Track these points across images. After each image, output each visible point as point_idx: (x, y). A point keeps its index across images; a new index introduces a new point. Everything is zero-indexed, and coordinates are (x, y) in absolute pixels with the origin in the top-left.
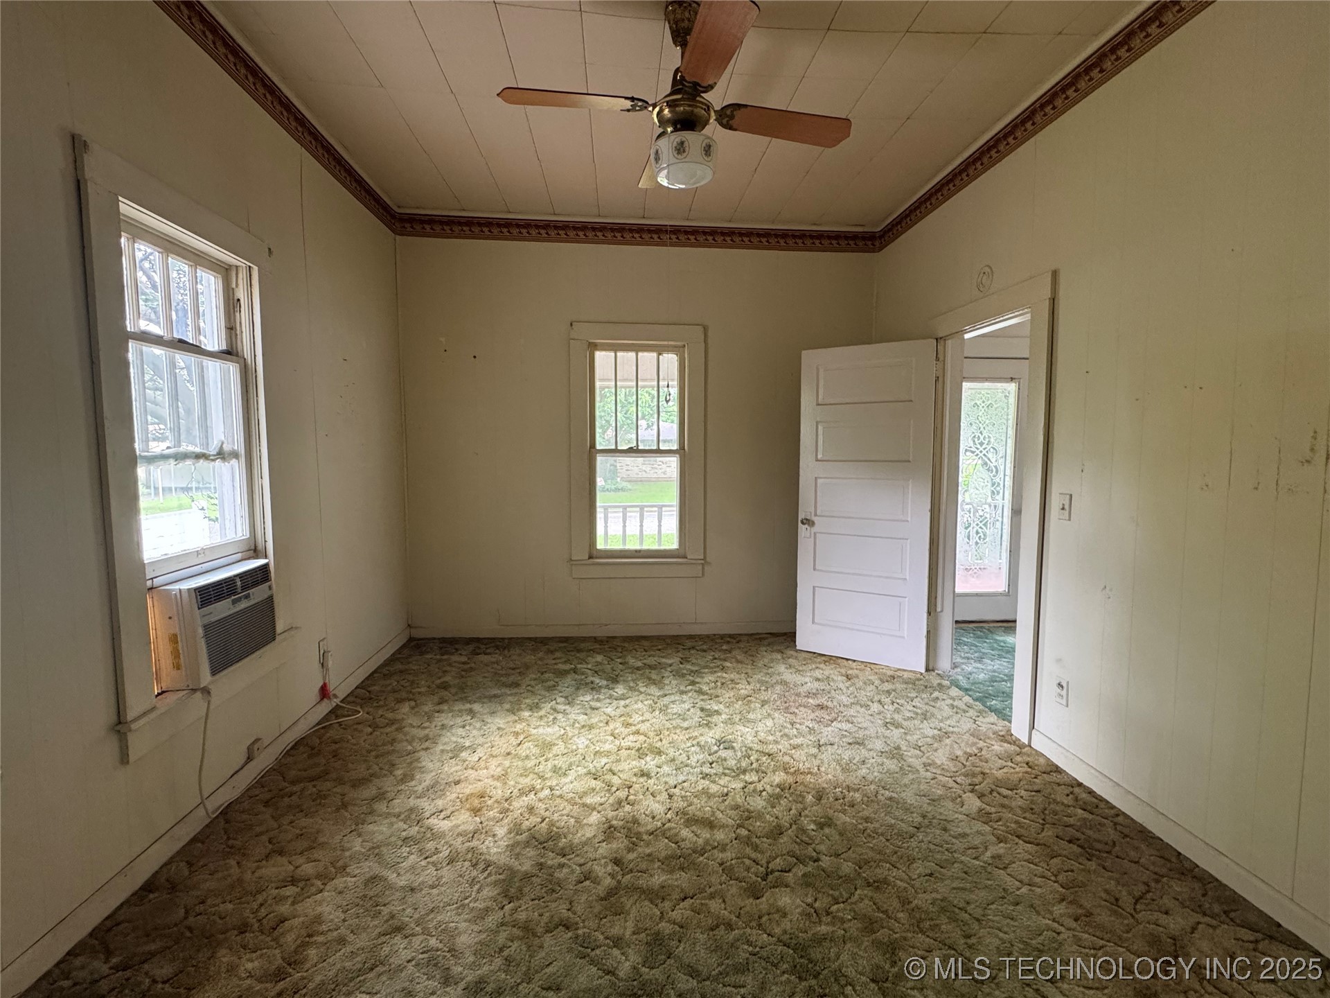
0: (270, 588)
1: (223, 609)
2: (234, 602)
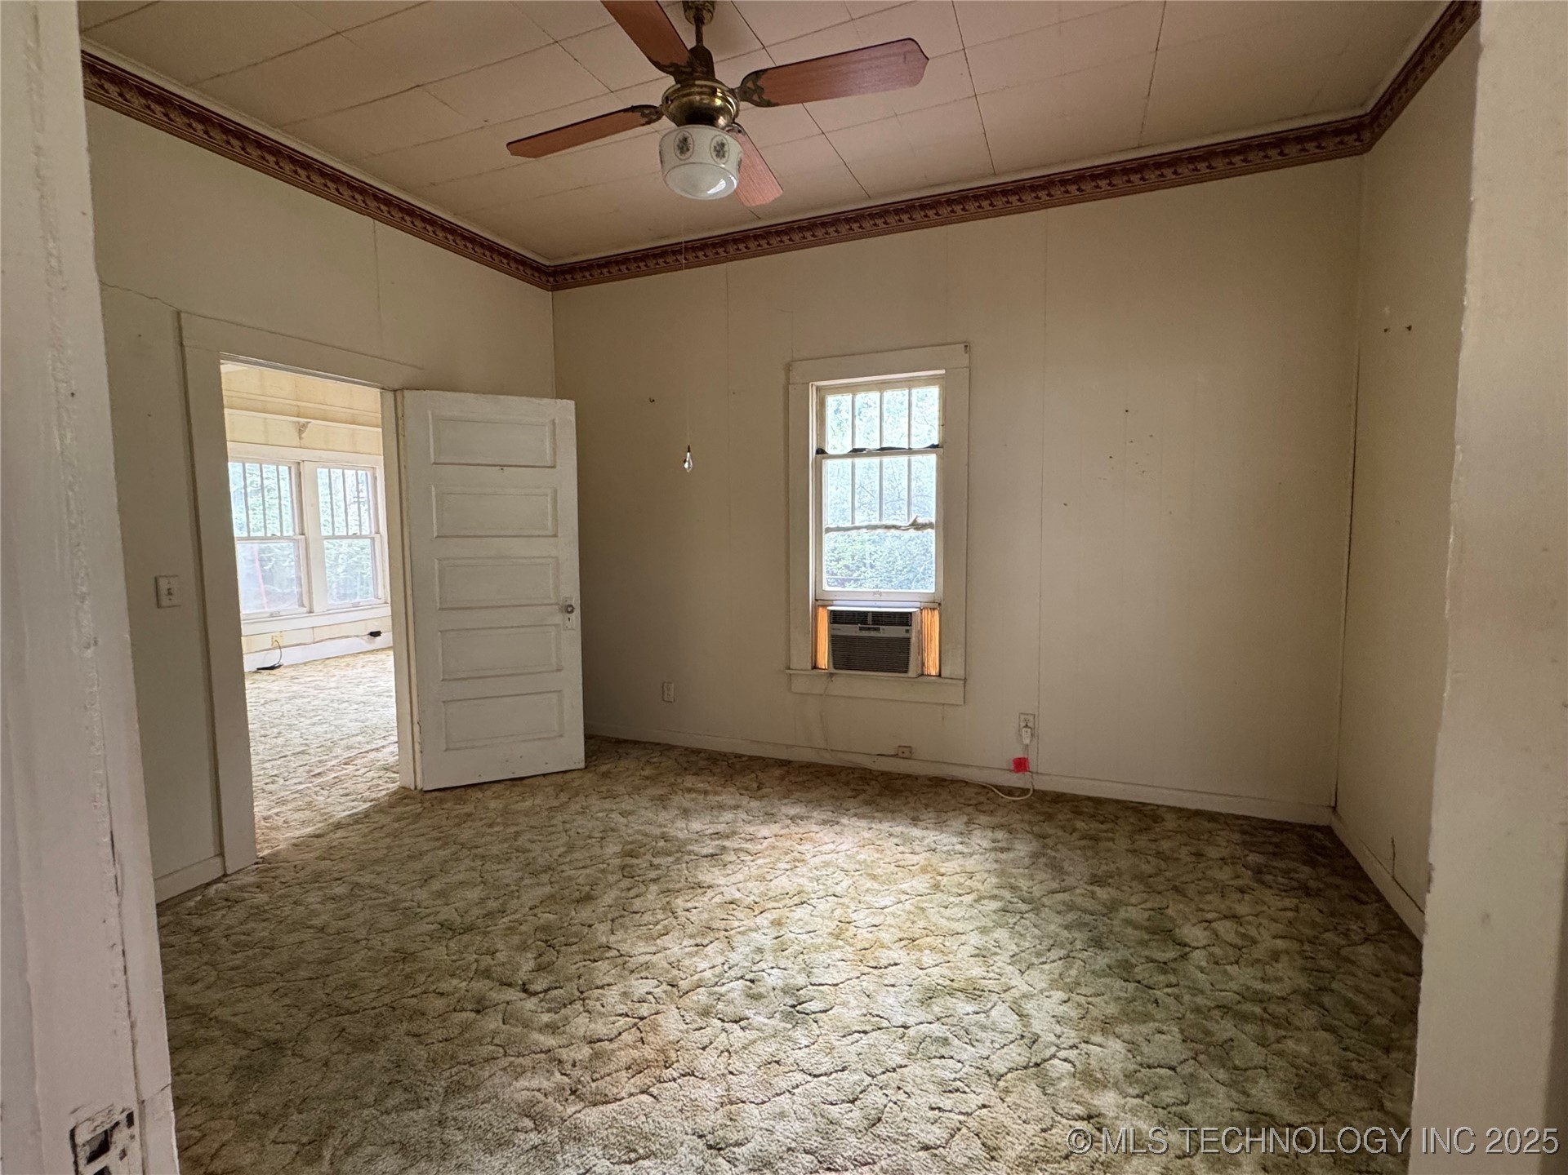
0: (907, 631)
1: (852, 630)
2: (861, 629)
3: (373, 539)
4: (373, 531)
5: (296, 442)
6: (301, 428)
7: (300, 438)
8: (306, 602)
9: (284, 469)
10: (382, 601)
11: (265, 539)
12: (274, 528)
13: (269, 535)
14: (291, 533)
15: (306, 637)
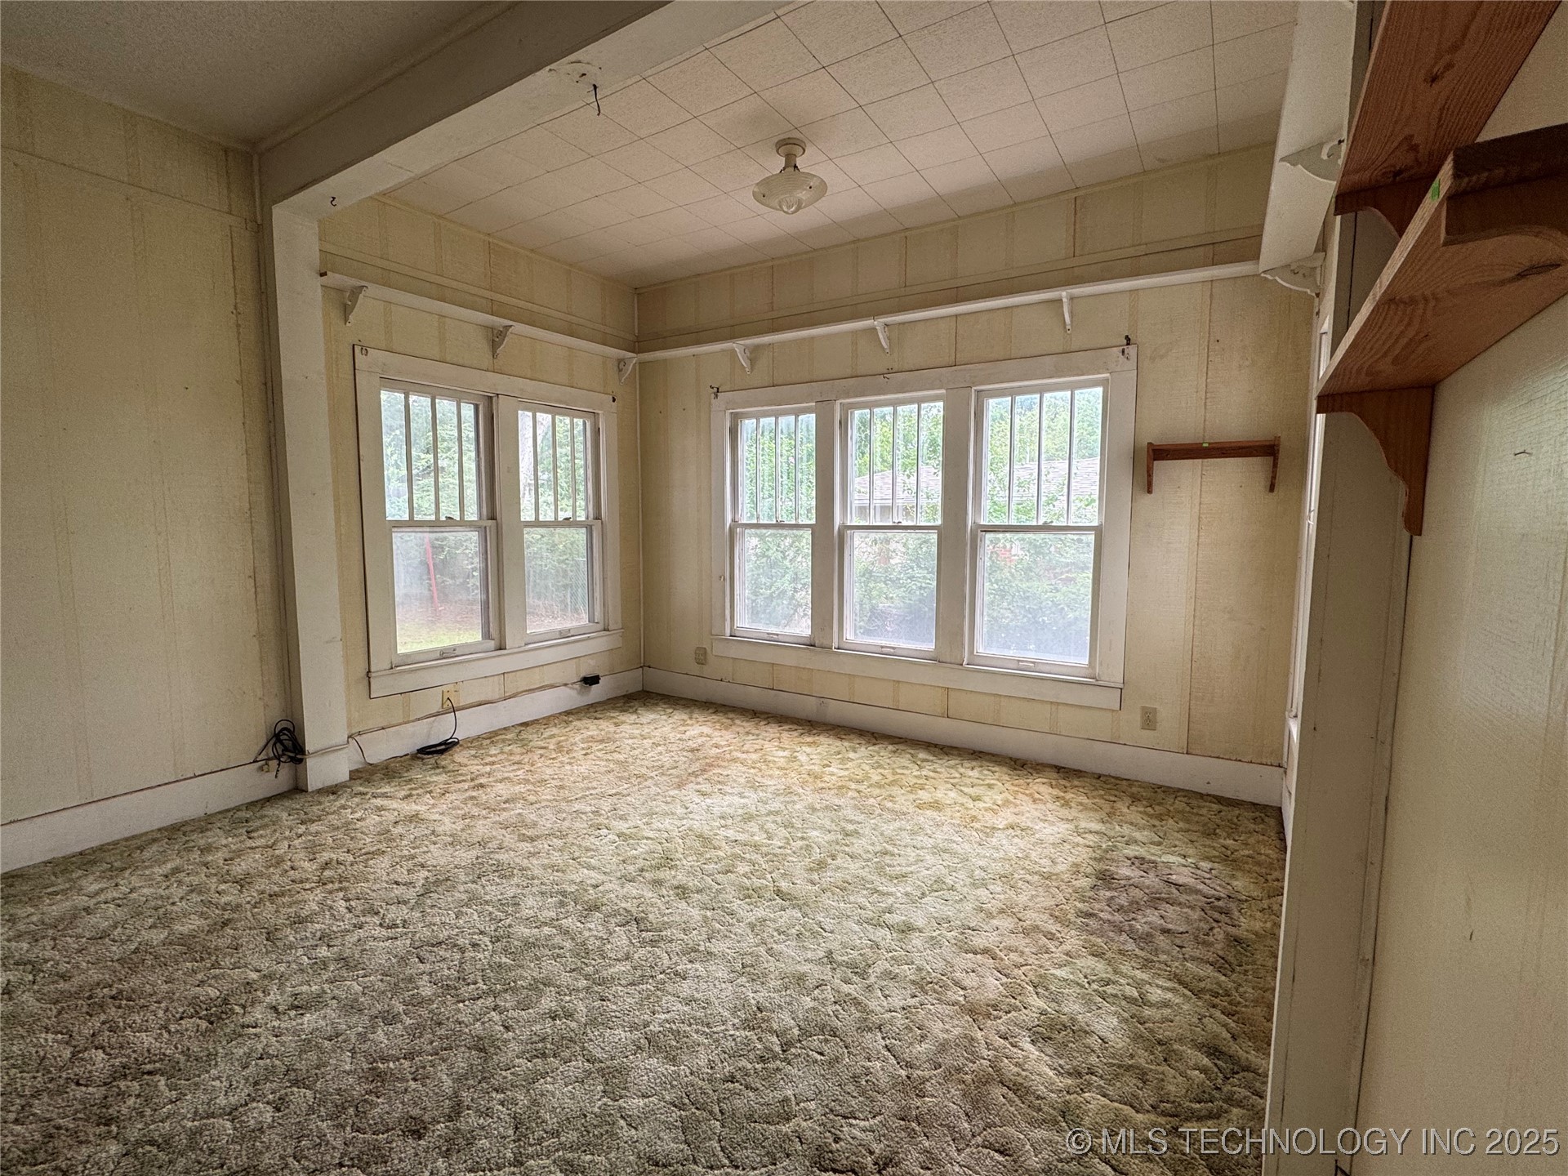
3: (590, 529)
4: (591, 516)
5: (486, 359)
6: (496, 338)
7: (494, 355)
8: (494, 632)
9: (468, 411)
10: (600, 627)
11: (435, 525)
12: (449, 509)
13: (443, 518)
14: (474, 518)
15: (490, 690)
